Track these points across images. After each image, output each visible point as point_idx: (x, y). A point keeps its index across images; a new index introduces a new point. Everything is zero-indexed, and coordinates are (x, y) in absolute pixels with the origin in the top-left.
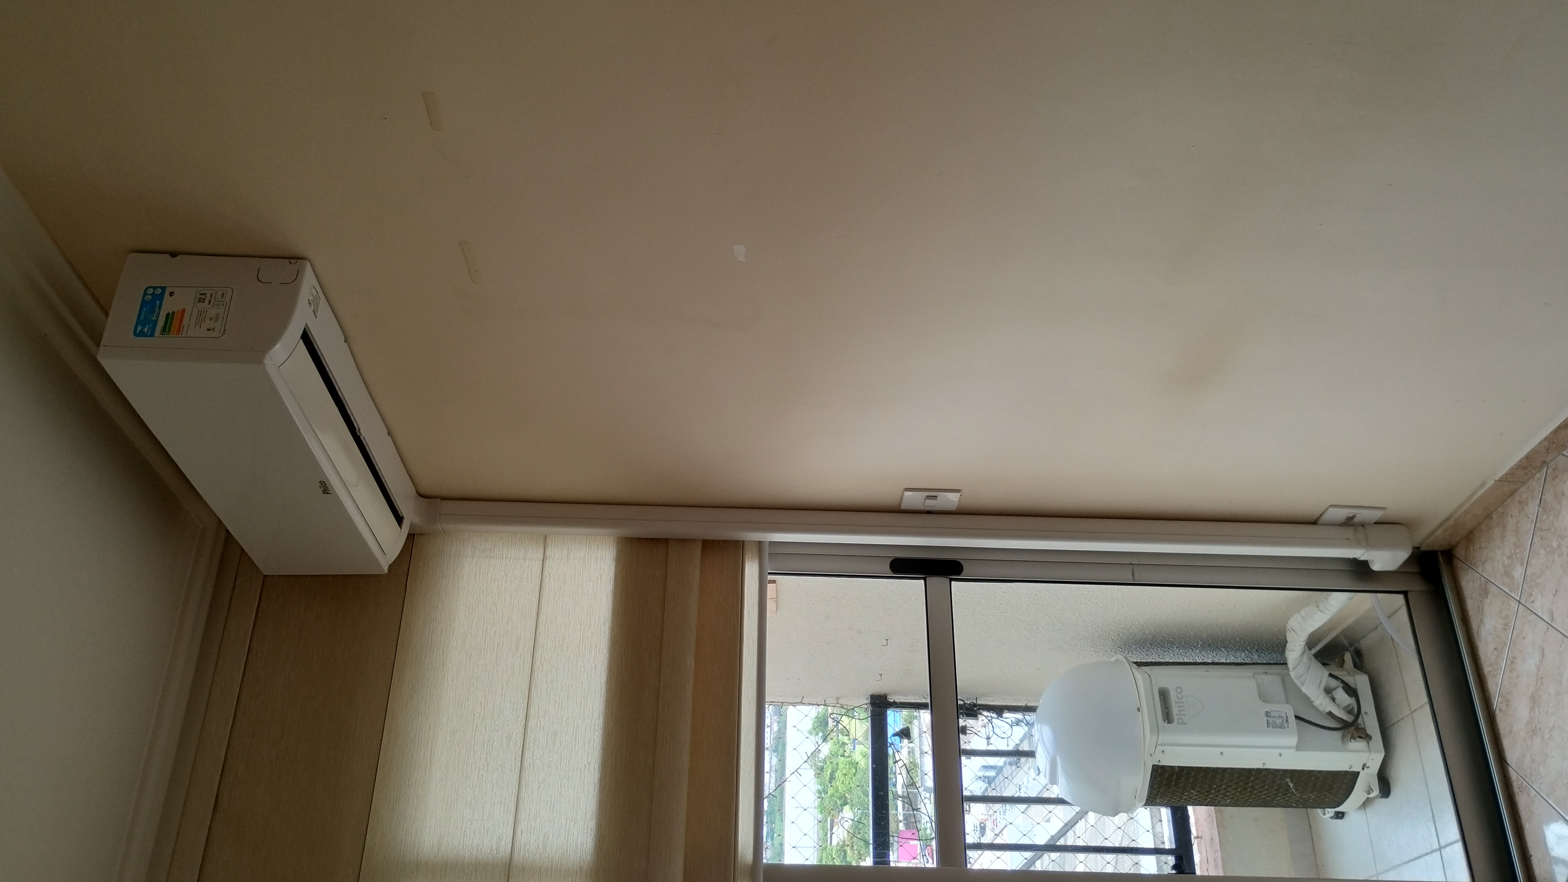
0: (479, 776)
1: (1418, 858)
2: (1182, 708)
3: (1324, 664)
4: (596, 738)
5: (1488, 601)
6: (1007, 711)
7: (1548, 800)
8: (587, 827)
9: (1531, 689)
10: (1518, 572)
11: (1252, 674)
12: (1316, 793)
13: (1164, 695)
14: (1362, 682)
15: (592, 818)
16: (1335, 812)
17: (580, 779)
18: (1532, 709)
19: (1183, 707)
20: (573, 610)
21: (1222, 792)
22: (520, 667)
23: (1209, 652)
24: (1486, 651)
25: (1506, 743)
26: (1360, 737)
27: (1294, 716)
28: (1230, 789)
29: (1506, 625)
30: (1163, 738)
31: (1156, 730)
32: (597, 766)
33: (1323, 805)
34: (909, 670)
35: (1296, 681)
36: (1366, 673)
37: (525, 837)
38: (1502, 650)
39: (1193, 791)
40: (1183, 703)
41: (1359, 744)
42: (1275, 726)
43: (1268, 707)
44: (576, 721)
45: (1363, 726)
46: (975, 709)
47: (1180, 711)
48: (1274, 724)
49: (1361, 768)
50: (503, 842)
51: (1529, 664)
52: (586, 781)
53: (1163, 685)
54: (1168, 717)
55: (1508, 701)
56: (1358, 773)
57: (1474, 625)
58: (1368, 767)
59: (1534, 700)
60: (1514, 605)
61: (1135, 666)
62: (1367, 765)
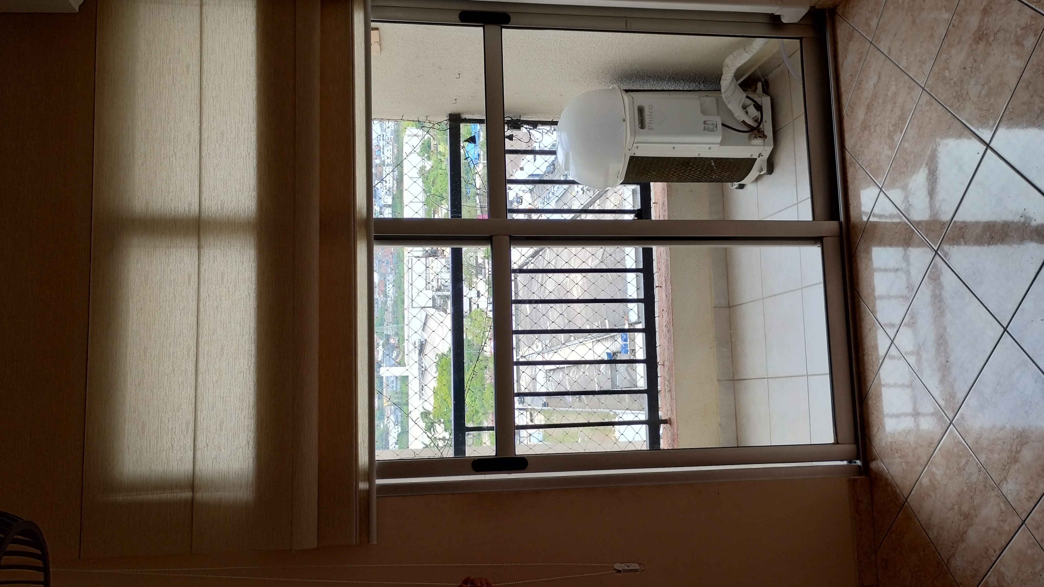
0: (169, 162)
1: (784, 209)
2: (651, 119)
3: (744, 90)
4: (252, 137)
5: (852, 43)
6: (540, 125)
7: (865, 170)
8: (251, 196)
9: (868, 100)
10: (874, 23)
11: (697, 97)
12: (729, 172)
13: (641, 111)
14: (766, 102)
15: (254, 190)
16: (739, 184)
17: (243, 164)
18: (867, 113)
19: (653, 118)
20: (228, 45)
21: (672, 173)
22: (192, 86)
23: (673, 83)
24: (845, 77)
25: (847, 136)
26: (760, 137)
27: (721, 124)
28: (677, 171)
29: (860, 59)
30: (638, 139)
31: (634, 134)
32: (255, 156)
33: (732, 181)
34: (475, 96)
35: (725, 101)
36: (770, 96)
37: (208, 203)
38: (855, 76)
39: (653, 173)
40: (652, 115)
41: (759, 141)
42: (709, 130)
43: (706, 118)
44: (237, 125)
45: (763, 130)
46: (519, 123)
47: (650, 121)
48: (708, 128)
49: (758, 156)
50: (193, 205)
51: (870, 85)
52: (248, 166)
53: (640, 104)
54: (642, 126)
55: (853, 109)
56: (756, 159)
57: (840, 59)
58: (762, 156)
59: (869, 108)
60: (868, 44)
61: (624, 92)
62: (762, 154)
